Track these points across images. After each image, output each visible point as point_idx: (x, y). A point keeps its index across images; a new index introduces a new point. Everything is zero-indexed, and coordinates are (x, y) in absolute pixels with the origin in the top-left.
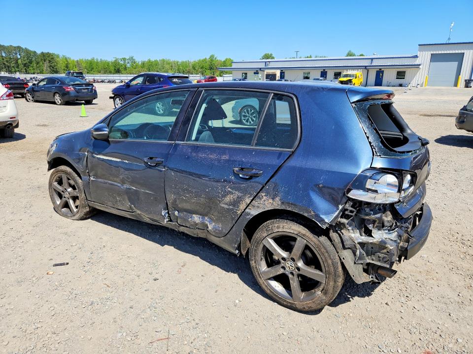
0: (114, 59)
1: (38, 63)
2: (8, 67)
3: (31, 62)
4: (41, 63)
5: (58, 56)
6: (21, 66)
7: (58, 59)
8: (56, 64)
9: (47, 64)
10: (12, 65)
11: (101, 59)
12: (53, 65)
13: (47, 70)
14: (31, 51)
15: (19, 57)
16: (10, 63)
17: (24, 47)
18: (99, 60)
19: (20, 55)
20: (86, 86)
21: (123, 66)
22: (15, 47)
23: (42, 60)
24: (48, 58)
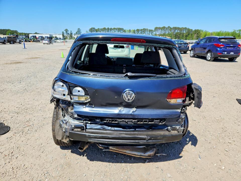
0: (233, 31)
1: (192, 35)
2: (179, 37)
3: (189, 35)
4: (193, 35)
5: (202, 31)
6: (184, 36)
7: (202, 33)
8: (200, 35)
9: (196, 35)
10: (181, 36)
11: (225, 31)
12: (198, 35)
13: (195, 38)
14: (190, 29)
15: (184, 32)
16: (180, 36)
17: (188, 28)
18: (224, 31)
19: (185, 31)
20: (184, 44)
21: (238, 35)
22: (184, 28)
23: (194, 33)
24: (197, 32)
